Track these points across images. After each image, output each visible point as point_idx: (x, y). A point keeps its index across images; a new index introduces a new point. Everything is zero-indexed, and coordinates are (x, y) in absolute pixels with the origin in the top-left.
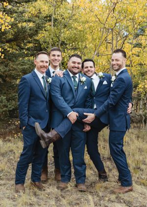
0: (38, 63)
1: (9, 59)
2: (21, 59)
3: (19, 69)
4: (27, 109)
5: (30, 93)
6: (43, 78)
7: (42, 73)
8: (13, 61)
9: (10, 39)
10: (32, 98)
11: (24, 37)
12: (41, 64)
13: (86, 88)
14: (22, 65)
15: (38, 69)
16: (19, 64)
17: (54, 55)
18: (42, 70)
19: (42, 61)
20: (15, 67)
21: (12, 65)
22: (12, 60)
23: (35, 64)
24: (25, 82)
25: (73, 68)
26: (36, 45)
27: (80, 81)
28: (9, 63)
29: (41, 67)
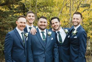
0: (18, 23)
1: (2, 16)
2: (10, 16)
3: (9, 23)
4: (10, 55)
5: (13, 44)
6: (22, 33)
7: (21, 30)
8: (6, 18)
9: (3, 3)
10: (14, 48)
11: (12, 2)
12: (21, 24)
13: (52, 39)
14: (11, 20)
15: (19, 28)
16: (9, 20)
17: (30, 16)
18: (21, 28)
19: (21, 22)
20: (6, 21)
21: (4, 21)
22: (4, 17)
23: (17, 24)
24: (10, 37)
25: (41, 25)
26: (21, 6)
27: (47, 35)
28: (3, 19)
29: (20, 26)
